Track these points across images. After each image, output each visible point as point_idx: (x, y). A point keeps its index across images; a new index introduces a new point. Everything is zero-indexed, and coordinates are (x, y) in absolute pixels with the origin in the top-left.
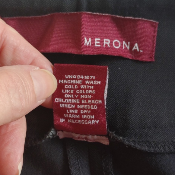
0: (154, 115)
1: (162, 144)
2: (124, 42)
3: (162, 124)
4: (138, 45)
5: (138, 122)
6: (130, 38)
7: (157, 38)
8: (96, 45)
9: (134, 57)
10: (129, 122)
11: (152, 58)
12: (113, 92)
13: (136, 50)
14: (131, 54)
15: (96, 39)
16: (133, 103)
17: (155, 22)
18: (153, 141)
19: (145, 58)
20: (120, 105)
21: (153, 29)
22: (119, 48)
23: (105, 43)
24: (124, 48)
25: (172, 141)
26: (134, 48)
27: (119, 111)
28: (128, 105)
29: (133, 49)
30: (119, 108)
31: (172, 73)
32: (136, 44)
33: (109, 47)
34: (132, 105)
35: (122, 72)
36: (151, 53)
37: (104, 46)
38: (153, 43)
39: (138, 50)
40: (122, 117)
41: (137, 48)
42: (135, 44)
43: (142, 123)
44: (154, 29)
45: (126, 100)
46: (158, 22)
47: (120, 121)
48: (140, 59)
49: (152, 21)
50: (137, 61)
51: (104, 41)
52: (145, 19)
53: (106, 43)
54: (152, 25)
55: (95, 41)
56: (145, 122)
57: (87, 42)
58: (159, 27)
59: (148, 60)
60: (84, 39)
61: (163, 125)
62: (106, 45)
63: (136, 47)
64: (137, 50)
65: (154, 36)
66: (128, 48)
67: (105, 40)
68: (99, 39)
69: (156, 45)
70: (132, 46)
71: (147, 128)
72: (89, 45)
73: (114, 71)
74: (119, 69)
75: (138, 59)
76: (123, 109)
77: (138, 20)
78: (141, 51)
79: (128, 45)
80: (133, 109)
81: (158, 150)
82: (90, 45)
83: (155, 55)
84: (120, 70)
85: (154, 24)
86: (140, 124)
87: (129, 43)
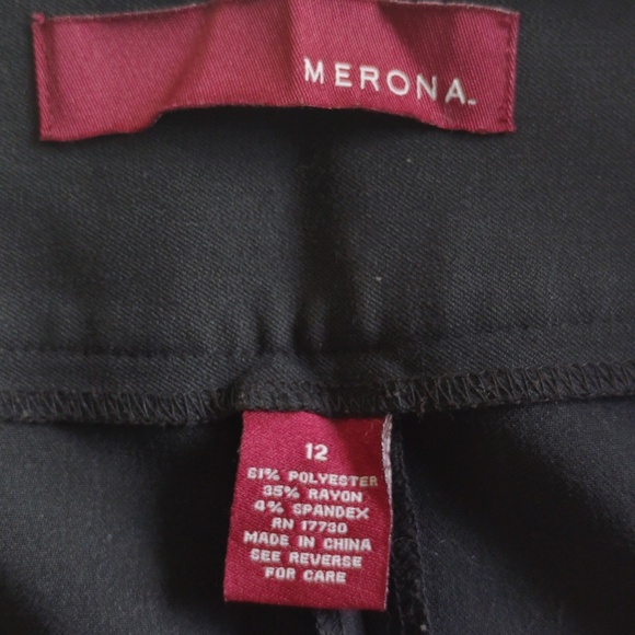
0: (517, 291)
1: (546, 375)
2: (420, 79)
3: (543, 315)
4: (463, 85)
5: (469, 313)
6: (438, 65)
7: (517, 62)
8: (338, 83)
9: (451, 121)
10: (445, 313)
11: (506, 121)
12: (392, 229)
13: (455, 101)
14: (443, 112)
15: (338, 66)
16: (453, 260)
17: (508, 12)
18: (518, 370)
19: (486, 124)
20: (415, 266)
21: (503, 33)
22: (406, 96)
23: (363, 78)
24: (419, 96)
25: (575, 366)
26: (450, 95)
27: (413, 284)
28: (440, 266)
29: (447, 99)
30: (412, 277)
31: (571, 163)
32: (456, 83)
33: (377, 89)
34: (451, 263)
35: (418, 169)
36: (501, 108)
37: (362, 86)
38: (508, 76)
39: (463, 101)
40: (423, 303)
41: (461, 95)
42: (452, 82)
43: (482, 316)
44: (507, 35)
45: (432, 251)
46: (517, 14)
47: (418, 313)
48: (472, 128)
49: (499, 9)
50: (461, 134)
51: (360, 73)
52: (479, 6)
53: (368, 78)
54: (503, 22)
55: (335, 72)
56: (491, 310)
57: (313, 72)
58: (521, 29)
59: (496, 128)
60: (304, 63)
61: (548, 319)
62: (368, 83)
63: (455, 91)
64: (458, 99)
65: (508, 57)
66: (433, 94)
67: (363, 69)
68: (347, 67)
69: (518, 81)
70: (443, 89)
71: (500, 328)
72: (318, 81)
73: (394, 169)
74: (409, 161)
75: (464, 126)
76: (425, 277)
77: (457, 9)
78: (472, 102)
79: (431, 86)
80: (455, 275)
81: (534, 396)
82: (322, 81)
83: (515, 113)
84: (410, 164)
85: (507, 19)
86: (478, 319)
87: (434, 79)
